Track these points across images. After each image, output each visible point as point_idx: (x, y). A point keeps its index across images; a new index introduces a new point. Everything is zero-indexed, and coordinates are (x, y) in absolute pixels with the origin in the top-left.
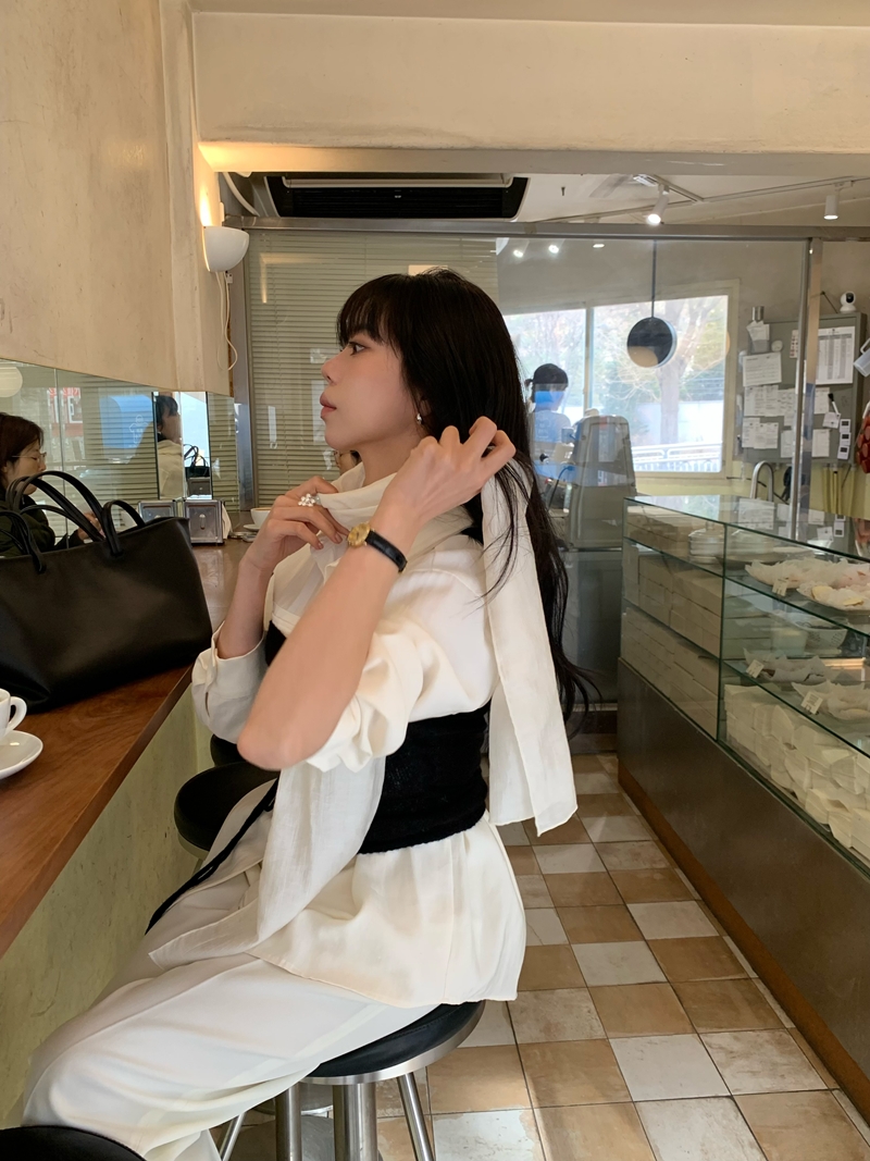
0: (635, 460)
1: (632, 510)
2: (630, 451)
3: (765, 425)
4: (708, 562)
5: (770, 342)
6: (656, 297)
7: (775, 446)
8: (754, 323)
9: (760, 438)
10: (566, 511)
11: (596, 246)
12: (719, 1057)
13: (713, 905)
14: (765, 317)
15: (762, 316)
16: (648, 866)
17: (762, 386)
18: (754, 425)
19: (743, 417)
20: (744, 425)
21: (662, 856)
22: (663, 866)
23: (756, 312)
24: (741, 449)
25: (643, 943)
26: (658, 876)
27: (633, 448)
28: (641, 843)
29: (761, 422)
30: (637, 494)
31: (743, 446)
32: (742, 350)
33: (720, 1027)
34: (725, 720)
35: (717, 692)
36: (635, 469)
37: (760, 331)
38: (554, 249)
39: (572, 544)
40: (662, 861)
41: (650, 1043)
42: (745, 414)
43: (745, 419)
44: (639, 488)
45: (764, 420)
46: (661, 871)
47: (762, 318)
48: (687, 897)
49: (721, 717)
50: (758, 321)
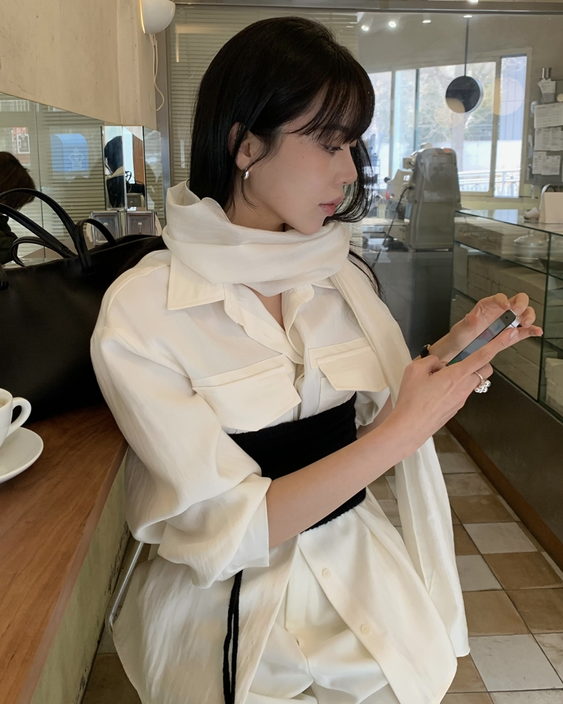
0: (461, 182)
1: (458, 220)
2: (457, 175)
3: (550, 157)
4: (530, 261)
5: (556, 95)
6: (468, 60)
7: (558, 173)
8: (544, 80)
9: (546, 168)
10: (407, 221)
11: (425, 22)
12: (552, 655)
13: (530, 525)
14: (552, 75)
15: (550, 75)
16: (475, 493)
17: (549, 128)
18: (542, 158)
19: (533, 151)
20: (534, 157)
21: (486, 485)
22: (487, 493)
23: (545, 72)
24: (532, 176)
25: (480, 556)
26: (484, 502)
27: (459, 173)
28: (469, 475)
29: (548, 155)
30: (461, 209)
31: (534, 172)
32: (533, 100)
33: (549, 628)
34: (545, 385)
35: (539, 364)
36: (461, 190)
37: (548, 86)
38: (393, 24)
39: (411, 246)
40: (487, 491)
41: (495, 641)
42: (535, 149)
43: (534, 153)
44: (463, 203)
45: (550, 153)
46: (486, 497)
47: (550, 77)
48: (508, 518)
49: (542, 383)
50: (546, 79)
